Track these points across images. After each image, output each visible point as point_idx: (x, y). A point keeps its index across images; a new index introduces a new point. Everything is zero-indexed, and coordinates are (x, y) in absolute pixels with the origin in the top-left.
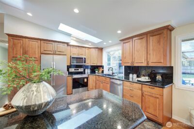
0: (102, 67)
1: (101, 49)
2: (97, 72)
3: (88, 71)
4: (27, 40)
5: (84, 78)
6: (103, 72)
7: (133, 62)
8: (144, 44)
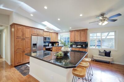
0: (58, 42)
1: (57, 34)
2: (55, 45)
3: (50, 45)
4: (24, 27)
5: (51, 48)
6: (58, 45)
7: (75, 40)
8: (79, 34)
